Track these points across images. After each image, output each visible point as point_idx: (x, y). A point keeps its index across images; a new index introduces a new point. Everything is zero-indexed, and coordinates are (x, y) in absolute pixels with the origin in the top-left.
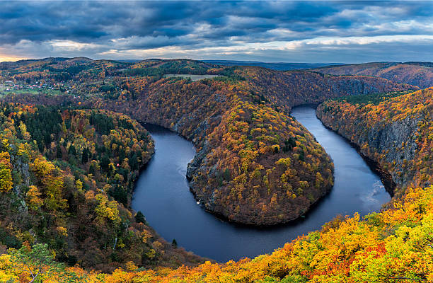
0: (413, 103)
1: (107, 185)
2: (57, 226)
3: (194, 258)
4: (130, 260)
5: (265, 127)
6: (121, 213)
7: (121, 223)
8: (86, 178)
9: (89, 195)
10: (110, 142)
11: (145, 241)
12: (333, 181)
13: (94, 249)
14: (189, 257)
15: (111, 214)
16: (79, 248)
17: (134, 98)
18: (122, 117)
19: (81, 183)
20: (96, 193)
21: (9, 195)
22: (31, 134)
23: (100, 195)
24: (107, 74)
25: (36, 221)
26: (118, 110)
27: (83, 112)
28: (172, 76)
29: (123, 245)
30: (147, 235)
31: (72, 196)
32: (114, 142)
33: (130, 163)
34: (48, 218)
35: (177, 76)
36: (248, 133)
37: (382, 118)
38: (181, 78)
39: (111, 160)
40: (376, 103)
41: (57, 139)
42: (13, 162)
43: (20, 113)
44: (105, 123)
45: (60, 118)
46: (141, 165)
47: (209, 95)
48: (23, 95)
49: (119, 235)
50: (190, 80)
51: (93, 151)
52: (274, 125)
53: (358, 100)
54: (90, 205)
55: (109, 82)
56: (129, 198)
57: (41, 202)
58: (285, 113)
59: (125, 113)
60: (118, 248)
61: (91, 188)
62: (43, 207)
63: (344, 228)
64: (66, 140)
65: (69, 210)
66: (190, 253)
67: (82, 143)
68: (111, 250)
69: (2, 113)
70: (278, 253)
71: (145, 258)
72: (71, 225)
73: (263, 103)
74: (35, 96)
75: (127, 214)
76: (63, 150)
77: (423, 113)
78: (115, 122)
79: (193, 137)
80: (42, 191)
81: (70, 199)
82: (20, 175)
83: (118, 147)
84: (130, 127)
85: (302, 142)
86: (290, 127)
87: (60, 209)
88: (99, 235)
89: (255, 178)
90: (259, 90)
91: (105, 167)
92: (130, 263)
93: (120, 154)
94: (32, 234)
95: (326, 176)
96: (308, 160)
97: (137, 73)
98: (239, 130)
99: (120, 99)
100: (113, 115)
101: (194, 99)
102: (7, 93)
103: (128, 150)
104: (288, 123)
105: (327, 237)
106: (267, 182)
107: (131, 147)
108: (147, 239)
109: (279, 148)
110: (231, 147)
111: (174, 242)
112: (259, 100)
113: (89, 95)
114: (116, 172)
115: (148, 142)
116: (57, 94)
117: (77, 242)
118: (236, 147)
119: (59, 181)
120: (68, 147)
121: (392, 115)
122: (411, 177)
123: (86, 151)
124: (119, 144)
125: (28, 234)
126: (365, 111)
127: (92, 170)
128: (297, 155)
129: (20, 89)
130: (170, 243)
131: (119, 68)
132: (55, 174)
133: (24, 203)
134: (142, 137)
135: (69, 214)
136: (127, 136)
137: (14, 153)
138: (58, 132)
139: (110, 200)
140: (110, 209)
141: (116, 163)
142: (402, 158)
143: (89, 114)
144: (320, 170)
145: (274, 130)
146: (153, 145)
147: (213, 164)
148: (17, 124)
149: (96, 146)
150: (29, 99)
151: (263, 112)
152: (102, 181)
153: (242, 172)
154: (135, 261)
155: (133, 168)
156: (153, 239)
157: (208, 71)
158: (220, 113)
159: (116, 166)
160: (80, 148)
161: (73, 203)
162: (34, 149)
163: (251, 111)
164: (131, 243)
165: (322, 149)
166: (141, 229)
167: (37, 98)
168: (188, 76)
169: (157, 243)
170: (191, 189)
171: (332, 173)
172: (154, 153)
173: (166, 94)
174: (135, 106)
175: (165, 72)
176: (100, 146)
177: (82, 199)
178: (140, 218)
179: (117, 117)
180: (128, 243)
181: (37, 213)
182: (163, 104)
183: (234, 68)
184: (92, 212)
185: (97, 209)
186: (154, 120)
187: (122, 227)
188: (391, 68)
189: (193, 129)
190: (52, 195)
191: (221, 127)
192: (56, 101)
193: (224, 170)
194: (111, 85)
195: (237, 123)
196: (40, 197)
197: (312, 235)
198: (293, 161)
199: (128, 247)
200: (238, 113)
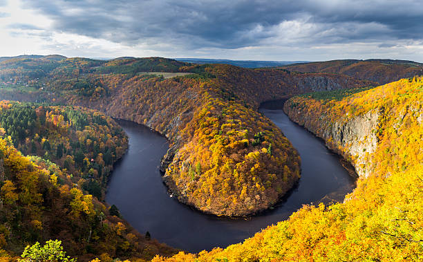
1: (81, 180)
2: (31, 220)
3: (167, 249)
4: (105, 251)
5: (235, 122)
6: (95, 207)
7: (96, 217)
8: (61, 173)
9: (64, 189)
10: (84, 138)
11: (119, 233)
12: (300, 174)
13: (69, 241)
14: (163, 248)
15: (86, 208)
17: (108, 95)
18: (96, 113)
19: (56, 178)
20: (71, 187)
22: (6, 129)
23: (74, 189)
24: (81, 71)
25: (11, 215)
26: (92, 107)
27: (57, 108)
28: (145, 73)
29: (97, 238)
30: (120, 227)
31: (47, 190)
33: (104, 158)
34: (23, 212)
35: (150, 74)
36: (219, 128)
37: (345, 113)
38: (153, 76)
39: (86, 155)
40: (339, 99)
41: (31, 135)
45: (34, 113)
46: (116, 161)
47: (181, 91)
49: (93, 228)
50: (162, 78)
51: (68, 146)
52: (243, 120)
53: (323, 96)
54: (65, 199)
55: (83, 79)
56: (103, 192)
57: (15, 197)
58: (254, 109)
59: (99, 109)
60: (92, 241)
61: (66, 183)
62: (18, 202)
64: (41, 136)
65: (44, 204)
66: (163, 245)
67: (56, 139)
68: (86, 241)
70: (249, 243)
71: (119, 249)
72: (46, 219)
73: (233, 100)
74: (9, 93)
75: (102, 207)
76: (38, 146)
78: (89, 118)
79: (166, 133)
80: (17, 186)
81: (45, 193)
83: (93, 143)
84: (103, 122)
85: (270, 137)
86: (259, 122)
87: (34, 203)
88: (74, 227)
89: (226, 170)
90: (229, 88)
91: (79, 161)
92: (104, 254)
93: (94, 149)
94: (6, 228)
95: (293, 169)
96: (276, 154)
97: (110, 70)
98: (210, 126)
99: (94, 96)
100: (87, 112)
103: (102, 145)
106: (237, 175)
107: (105, 143)
108: (122, 231)
109: (248, 142)
110: (203, 142)
111: (148, 234)
112: (229, 97)
113: (64, 92)
114: (91, 167)
115: (122, 137)
116: (31, 91)
118: (207, 142)
119: (34, 176)
120: (43, 142)
121: (354, 111)
123: (61, 147)
124: (93, 139)
125: (3, 227)
126: (329, 106)
127: (66, 165)
128: (265, 149)
130: (144, 235)
131: (92, 65)
132: (29, 168)
134: (117, 133)
135: (43, 208)
136: (102, 132)
138: (33, 128)
139: (85, 194)
140: (86, 202)
141: (90, 158)
142: (365, 150)
143: (63, 111)
144: (287, 163)
145: (243, 125)
146: (127, 141)
149: (70, 141)
151: (233, 108)
152: (76, 175)
153: (213, 166)
154: (110, 252)
155: (107, 163)
156: (127, 232)
157: (180, 68)
158: (191, 109)
159: (90, 161)
160: (54, 144)
162: (9, 145)
163: (221, 107)
164: (105, 235)
165: (290, 144)
166: (114, 222)
167: (12, 95)
168: (161, 74)
169: (130, 235)
170: (164, 183)
171: (299, 165)
172: (128, 148)
173: (139, 91)
174: (108, 103)
175: (139, 70)
176: (74, 141)
177: (56, 193)
178: (114, 211)
179: (91, 114)
180: (102, 236)
181: (12, 208)
182: (136, 101)
183: (204, 66)
184: (67, 206)
185: (72, 204)
186: (127, 117)
187: (97, 220)
188: (353, 66)
189: (165, 125)
190: (27, 190)
191: (193, 122)
192: (31, 97)
193: (196, 164)
194: (85, 82)
195: (208, 118)
196: (15, 191)
197: (281, 225)
198: (262, 155)
199: (102, 239)
200: (209, 110)
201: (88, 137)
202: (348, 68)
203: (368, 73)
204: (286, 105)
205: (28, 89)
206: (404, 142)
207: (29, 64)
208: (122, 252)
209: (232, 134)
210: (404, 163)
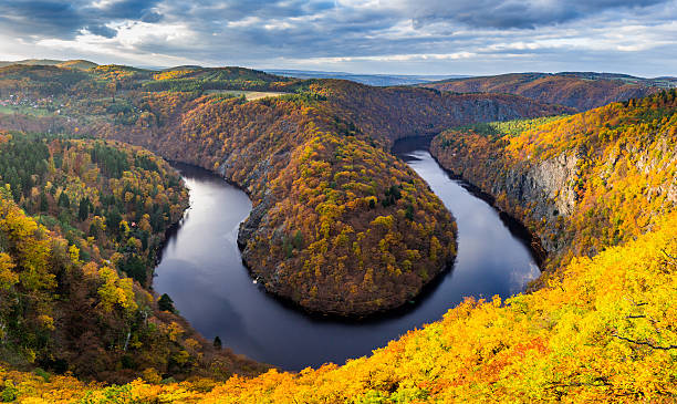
1: (116, 254)
2: (37, 314)
3: (247, 363)
4: (150, 365)
5: (357, 170)
6: (136, 298)
7: (137, 313)
8: (85, 244)
9: (90, 269)
10: (121, 189)
11: (173, 338)
12: (456, 249)
13: (95, 349)
14: (241, 361)
15: (123, 299)
16: (71, 348)
17: (160, 124)
18: (141, 152)
19: (77, 251)
20: (101, 265)
23: (105, 269)
24: (119, 87)
25: (7, 305)
26: (136, 142)
27: (81, 143)
28: (218, 92)
29: (139, 344)
30: (175, 329)
31: (63, 269)
32: (127, 189)
33: (151, 221)
34: (25, 302)
35: (225, 93)
36: (331, 179)
37: (525, 155)
38: (230, 97)
39: (124, 216)
41: (41, 182)
44: (115, 161)
45: (46, 150)
46: (170, 227)
47: (272, 121)
49: (132, 330)
50: (244, 99)
51: (96, 202)
52: (368, 167)
54: (90, 283)
55: (122, 100)
56: (148, 274)
57: (16, 278)
58: (385, 149)
59: (145, 146)
60: (131, 349)
61: (92, 259)
62: (19, 286)
63: (478, 318)
64: (55, 185)
65: (58, 290)
66: (242, 356)
67: (78, 190)
68: (121, 350)
70: (378, 354)
71: (172, 363)
72: (61, 313)
73: (352, 135)
74: (8, 117)
75: (146, 298)
76: (50, 200)
77: (585, 147)
78: (131, 160)
79: (247, 184)
80: (18, 261)
81: (60, 274)
83: (135, 198)
84: (153, 167)
85: (410, 193)
86: (392, 170)
87: (43, 288)
88: (104, 328)
89: (341, 245)
90: (347, 116)
91: (114, 226)
92: (150, 370)
93: (136, 207)
95: (446, 242)
96: (420, 219)
97: (165, 86)
98: (317, 174)
99: (138, 125)
100: (128, 149)
103: (150, 201)
104: (389, 164)
105: (454, 329)
106: (358, 250)
107: (153, 198)
108: (177, 336)
109: (376, 200)
110: (305, 199)
111: (218, 340)
112: (347, 130)
113: (91, 118)
114: (131, 234)
115: (179, 190)
116: (42, 115)
117: (69, 339)
118: (312, 199)
119: (44, 247)
120: (58, 195)
121: (539, 151)
122: (569, 241)
123: (85, 202)
124: (135, 192)
126: (500, 146)
127: (93, 231)
128: (402, 212)
130: (211, 341)
131: (137, 78)
132: (37, 235)
134: (172, 184)
135: (57, 296)
136: (149, 182)
138: (43, 173)
139: (121, 276)
140: (122, 290)
141: (130, 220)
142: (556, 213)
143: (90, 147)
144: (437, 233)
145: (368, 174)
146: (188, 196)
147: (276, 224)
149: (100, 194)
151: (354, 147)
152: (108, 247)
153: (322, 236)
154: (158, 366)
155: (156, 230)
156: (185, 336)
157: (271, 85)
158: (288, 149)
159: (130, 225)
160: (76, 197)
162: (7, 198)
163: (334, 146)
164: (151, 341)
165: (440, 203)
166: (166, 321)
167: (13, 121)
168: (241, 93)
169: (190, 342)
170: (244, 262)
171: (455, 237)
172: (188, 207)
173: (208, 119)
174: (160, 136)
175: (207, 87)
176: (106, 195)
177: (78, 275)
178: (165, 304)
179: (134, 153)
180: (147, 342)
181: (9, 296)
182: (203, 135)
183: (310, 82)
184: (94, 294)
186: (189, 158)
187: (139, 317)
188: (536, 82)
189: (248, 172)
190: (33, 268)
191: (291, 169)
192: (41, 125)
193: (295, 233)
194: (125, 103)
195: (314, 163)
196: (13, 270)
197: (431, 329)
198: (397, 221)
199: (147, 347)
200: (316, 149)
202: (529, 86)
203: (561, 94)
204: (433, 143)
205: (37, 112)
206: (618, 200)
207: (40, 73)
208: (176, 368)
209: (351, 189)
210: (617, 232)
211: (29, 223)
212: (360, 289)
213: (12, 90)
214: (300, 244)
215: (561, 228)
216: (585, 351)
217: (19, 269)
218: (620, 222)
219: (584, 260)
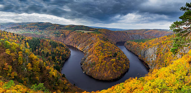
0: (155, 42)
1: (53, 65)
2: (36, 77)
3: (81, 90)
4: (59, 89)
5: (108, 49)
6: (57, 74)
7: (57, 78)
8: (47, 62)
9: (47, 67)
10: (56, 51)
11: (64, 83)
12: (129, 67)
13: (47, 85)
15: (54, 74)
17: (65, 37)
19: (45, 63)
20: (50, 67)
21: (21, 66)
22: (30, 46)
23: (51, 68)
24: (56, 28)
25: (29, 75)
26: (59, 40)
27: (47, 40)
28: (78, 31)
29: (57, 85)
31: (42, 67)
33: (62, 58)
34: (33, 74)
35: (80, 31)
36: (102, 50)
37: (145, 47)
38: (81, 32)
39: (56, 56)
40: (143, 42)
41: (38, 48)
42: (23, 55)
43: (27, 39)
44: (55, 44)
45: (40, 41)
46: (66, 59)
47: (89, 37)
48: (28, 34)
49: (56, 81)
50: (84, 32)
51: (50, 53)
52: (110, 48)
53: (138, 41)
54: (48, 71)
56: (61, 69)
57: (31, 69)
58: (114, 44)
59: (61, 41)
60: (55, 85)
61: (48, 65)
62: (32, 70)
63: (132, 82)
64: (41, 49)
65: (40, 72)
66: (79, 88)
67: (46, 50)
68: (53, 85)
69: (21, 39)
70: (109, 89)
71: (64, 89)
72: (41, 77)
74: (32, 34)
75: (60, 74)
76: (40, 52)
77: (159, 45)
78: (58, 44)
79: (83, 51)
80: (32, 65)
81: (41, 68)
82: (25, 59)
84: (63, 46)
85: (119, 54)
86: (116, 49)
87: (37, 71)
88: (50, 81)
89: (103, 65)
90: (106, 37)
91: (53, 58)
93: (59, 55)
94: (27, 79)
95: (127, 65)
97: (67, 29)
98: (99, 49)
99: (60, 37)
100: (57, 42)
101: (85, 39)
102: (23, 32)
103: (62, 53)
105: (126, 84)
106: (107, 66)
109: (112, 55)
110: (96, 54)
111: (74, 85)
112: (106, 40)
113: (50, 35)
114: (57, 61)
115: (68, 51)
116: (39, 34)
118: (97, 55)
119: (38, 62)
120: (42, 51)
121: (148, 46)
122: (155, 66)
123: (48, 53)
124: (59, 51)
125: (26, 79)
126: (140, 45)
127: (49, 59)
129: (27, 31)
130: (73, 85)
131: (60, 27)
132: (37, 60)
133: (26, 69)
134: (67, 50)
135: (40, 73)
136: (62, 49)
137: (24, 52)
138: (39, 46)
139: (54, 69)
140: (54, 73)
141: (57, 58)
142: (152, 60)
143: (49, 41)
144: (125, 63)
145: (110, 50)
146: (70, 53)
147: (89, 60)
148: (25, 43)
150: (30, 35)
151: (107, 44)
152: (52, 63)
153: (99, 63)
154: (61, 90)
155: (63, 60)
156: (67, 83)
157: (90, 30)
158: (93, 43)
160: (46, 52)
161: (42, 69)
162: (31, 51)
163: (103, 43)
164: (60, 84)
165: (126, 57)
166: (63, 80)
167: (33, 35)
168: (83, 31)
169: (68, 85)
170: (82, 68)
171: (129, 64)
172: (70, 55)
173: (76, 36)
174: (65, 39)
175: (76, 29)
176: (52, 52)
177: (45, 69)
178: (64, 76)
179: (59, 43)
181: (30, 72)
182: (74, 40)
183: (98, 29)
184: (48, 73)
185: (50, 72)
186: (71, 45)
189: (84, 48)
190: (35, 67)
191: (93, 48)
192: (39, 36)
193: (93, 62)
194: (58, 32)
195: (98, 47)
196: (31, 67)
197: (121, 84)
198: (116, 60)
199: (59, 85)
200: (99, 44)
201: (57, 51)
203: (154, 34)
204: (125, 44)
205: (38, 33)
206: (166, 57)
207: (39, 25)
208: (65, 90)
209: (106, 53)
210: (166, 64)
211: (35, 57)
212: (107, 75)
213: (33, 28)
214: (94, 64)
215: (153, 63)
216: (150, 90)
217: (32, 67)
218: (166, 62)
219: (157, 70)
